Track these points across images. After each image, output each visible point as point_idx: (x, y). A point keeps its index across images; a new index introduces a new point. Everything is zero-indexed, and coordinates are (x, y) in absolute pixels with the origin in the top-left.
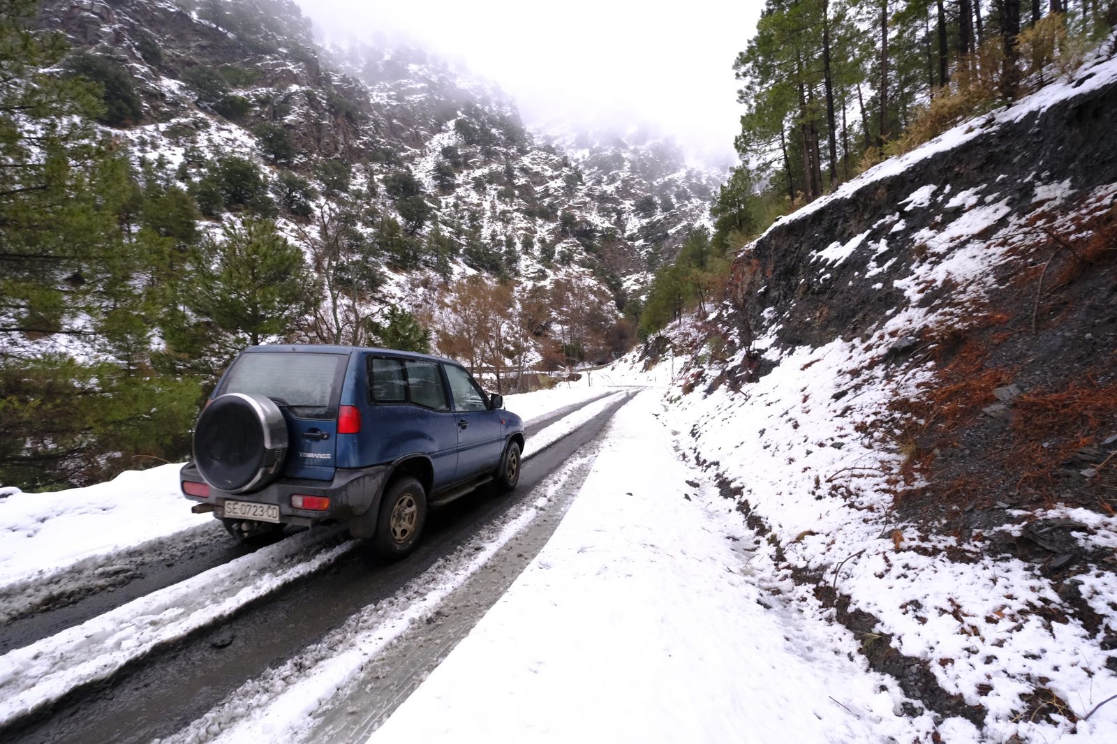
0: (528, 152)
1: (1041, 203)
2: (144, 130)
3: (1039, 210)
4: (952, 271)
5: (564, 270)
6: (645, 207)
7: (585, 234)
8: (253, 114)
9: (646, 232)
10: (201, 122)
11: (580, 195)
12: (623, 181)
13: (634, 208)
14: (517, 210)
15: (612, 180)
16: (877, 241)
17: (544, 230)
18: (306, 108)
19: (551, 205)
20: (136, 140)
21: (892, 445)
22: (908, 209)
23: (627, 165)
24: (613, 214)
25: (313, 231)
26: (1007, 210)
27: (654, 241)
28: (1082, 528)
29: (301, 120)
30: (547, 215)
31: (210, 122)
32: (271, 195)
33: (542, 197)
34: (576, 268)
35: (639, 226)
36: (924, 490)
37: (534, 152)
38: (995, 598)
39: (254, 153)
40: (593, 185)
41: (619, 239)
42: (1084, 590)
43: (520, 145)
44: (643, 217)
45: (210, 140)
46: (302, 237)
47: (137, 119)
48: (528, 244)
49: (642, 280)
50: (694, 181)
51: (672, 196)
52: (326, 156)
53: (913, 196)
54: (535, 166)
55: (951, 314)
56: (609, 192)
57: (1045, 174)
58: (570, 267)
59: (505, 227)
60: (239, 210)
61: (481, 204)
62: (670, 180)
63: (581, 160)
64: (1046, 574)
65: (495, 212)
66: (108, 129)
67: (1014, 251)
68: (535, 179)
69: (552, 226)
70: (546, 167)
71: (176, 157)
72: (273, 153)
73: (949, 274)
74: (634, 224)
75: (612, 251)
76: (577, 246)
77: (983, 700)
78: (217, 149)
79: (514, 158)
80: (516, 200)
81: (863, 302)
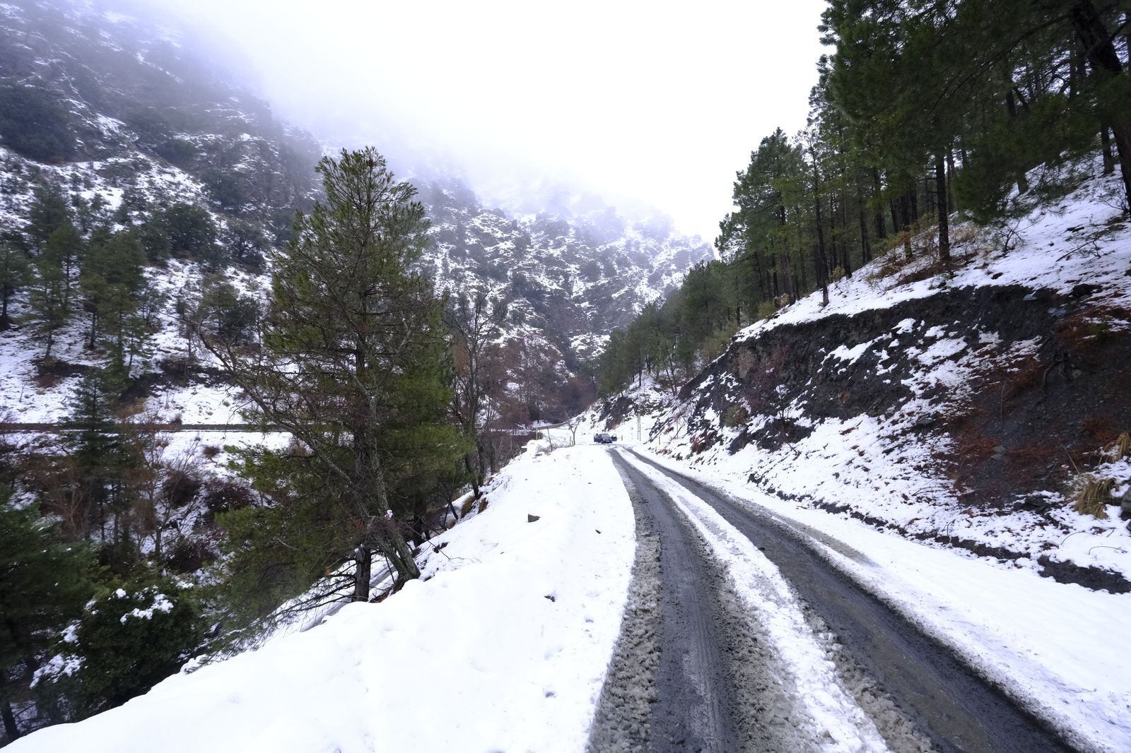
0: (479, 214)
1: (985, 344)
2: (77, 167)
3: (985, 349)
4: (940, 378)
5: (516, 329)
6: (589, 272)
7: (535, 294)
8: (199, 159)
9: (590, 295)
10: (141, 163)
11: (529, 258)
12: (569, 246)
13: (578, 272)
14: (469, 269)
15: (558, 245)
16: (880, 351)
17: (495, 289)
18: (257, 157)
19: (501, 265)
20: (68, 178)
21: (943, 476)
22: (899, 332)
23: (572, 232)
24: (561, 277)
25: (266, 282)
26: (964, 344)
27: (598, 304)
28: (1046, 497)
29: (251, 169)
30: (498, 275)
31: (152, 164)
32: (219, 243)
33: (492, 258)
34: (527, 328)
35: (584, 289)
36: (973, 493)
37: (485, 214)
38: (1022, 524)
39: (199, 199)
40: (540, 248)
41: (567, 301)
42: (1052, 515)
43: (471, 206)
44: (588, 281)
45: (151, 183)
46: (253, 287)
47: (68, 156)
48: (480, 303)
49: (588, 341)
50: (633, 249)
51: (614, 263)
52: (275, 205)
53: (901, 324)
54: (486, 228)
55: (951, 406)
56: (555, 255)
57: (984, 327)
58: (521, 327)
59: (458, 285)
60: (186, 257)
61: (433, 261)
62: (611, 247)
63: (528, 224)
64: (1037, 513)
65: (447, 270)
66: (34, 163)
67: (976, 372)
68: (485, 240)
69: (504, 286)
70: (496, 229)
71: (114, 199)
72: (221, 200)
73: (938, 380)
74: (579, 287)
75: (560, 311)
76: (528, 306)
77: (1028, 551)
78: (159, 193)
79: (466, 218)
80: (467, 259)
81: (879, 391)
